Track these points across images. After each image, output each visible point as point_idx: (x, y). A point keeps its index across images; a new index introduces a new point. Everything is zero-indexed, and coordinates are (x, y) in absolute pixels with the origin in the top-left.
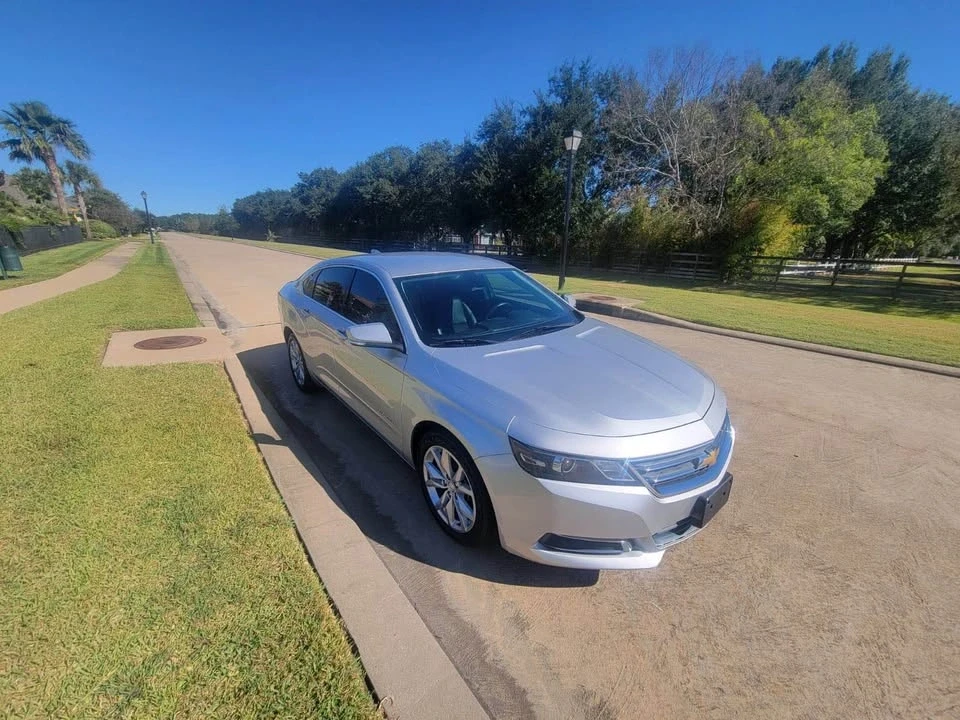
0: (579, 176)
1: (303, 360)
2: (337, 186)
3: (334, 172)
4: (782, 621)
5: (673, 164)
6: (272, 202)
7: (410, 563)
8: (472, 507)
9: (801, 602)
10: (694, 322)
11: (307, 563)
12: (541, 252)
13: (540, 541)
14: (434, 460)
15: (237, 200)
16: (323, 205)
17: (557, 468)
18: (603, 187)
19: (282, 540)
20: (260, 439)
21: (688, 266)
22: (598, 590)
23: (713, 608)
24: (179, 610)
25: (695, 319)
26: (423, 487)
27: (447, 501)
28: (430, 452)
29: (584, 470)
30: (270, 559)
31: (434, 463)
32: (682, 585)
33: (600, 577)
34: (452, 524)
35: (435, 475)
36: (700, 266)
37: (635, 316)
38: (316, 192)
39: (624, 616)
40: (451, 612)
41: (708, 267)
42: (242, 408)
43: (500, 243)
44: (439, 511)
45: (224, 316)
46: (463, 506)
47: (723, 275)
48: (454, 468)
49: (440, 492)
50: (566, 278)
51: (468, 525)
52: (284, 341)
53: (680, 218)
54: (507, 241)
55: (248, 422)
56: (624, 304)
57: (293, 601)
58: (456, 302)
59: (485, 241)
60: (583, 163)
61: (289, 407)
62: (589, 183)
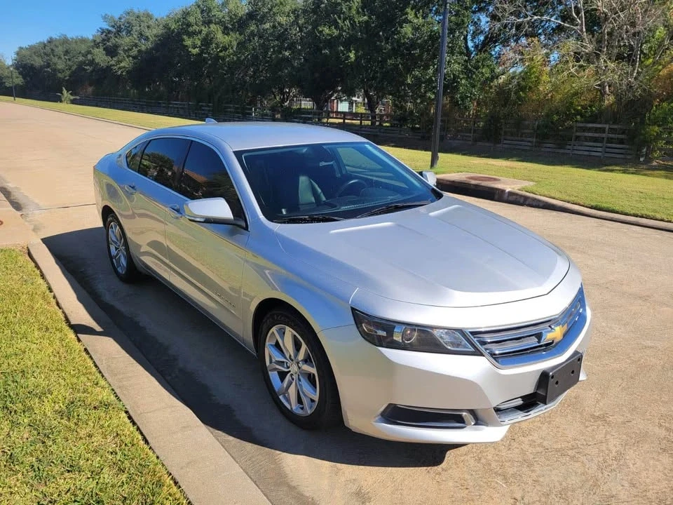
0: (460, 25)
1: (126, 244)
2: (153, 32)
3: (149, 16)
4: (625, 497)
5: (578, 13)
6: (67, 52)
7: (249, 446)
8: (315, 386)
9: (648, 481)
10: (592, 208)
11: (142, 442)
12: (413, 122)
13: (383, 414)
14: (277, 342)
15: (21, 48)
16: (134, 58)
17: (397, 338)
18: (491, 40)
19: (115, 421)
20: (79, 329)
21: (595, 140)
22: (443, 470)
23: (557, 484)
24: (20, 476)
25: (593, 204)
26: (264, 371)
27: (290, 384)
28: (273, 333)
29: (426, 340)
30: (105, 437)
31: (277, 346)
32: (530, 465)
33: (446, 458)
34: (294, 408)
35: (277, 357)
36: (610, 140)
37: (522, 201)
38: (125, 41)
39: (467, 491)
40: (292, 488)
41: (621, 141)
42: (54, 297)
43: (362, 110)
44: (281, 397)
45: (16, 195)
46: (306, 387)
47: (639, 150)
48: (297, 346)
49: (282, 375)
50: (440, 155)
51: (311, 407)
52: (100, 224)
53: (586, 78)
54: (371, 106)
55: (63, 312)
56: (509, 186)
57: (132, 471)
58: (303, 180)
59: (343, 107)
60: (466, 8)
61: (108, 298)
62: (474, 35)
